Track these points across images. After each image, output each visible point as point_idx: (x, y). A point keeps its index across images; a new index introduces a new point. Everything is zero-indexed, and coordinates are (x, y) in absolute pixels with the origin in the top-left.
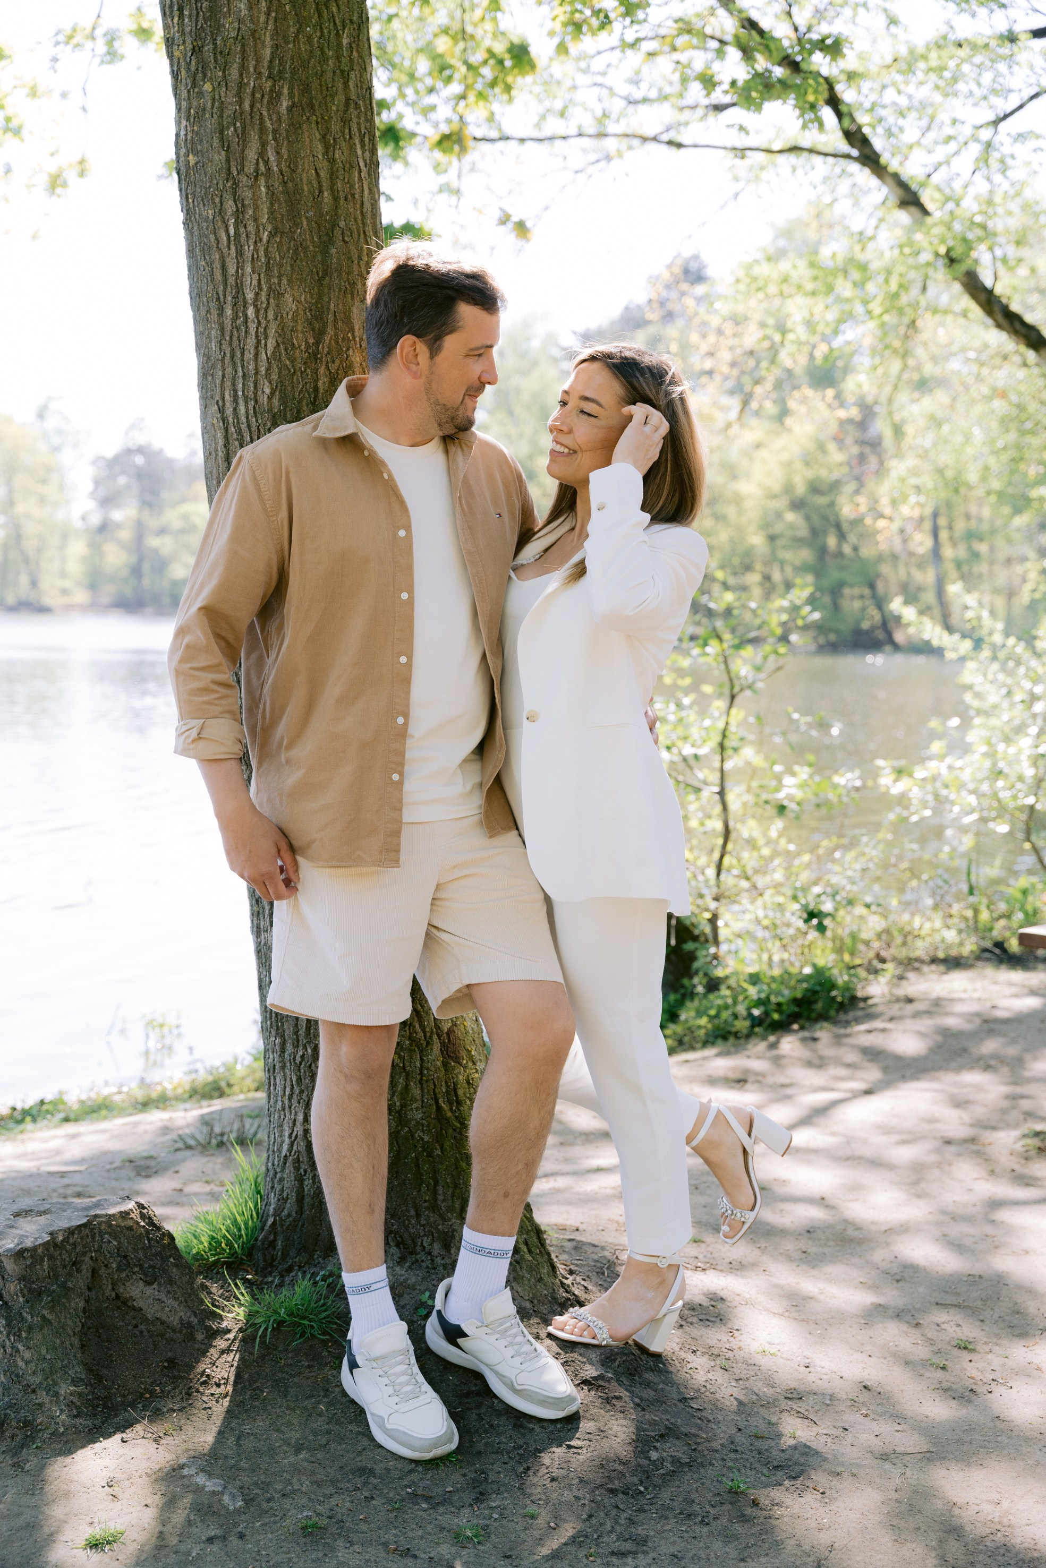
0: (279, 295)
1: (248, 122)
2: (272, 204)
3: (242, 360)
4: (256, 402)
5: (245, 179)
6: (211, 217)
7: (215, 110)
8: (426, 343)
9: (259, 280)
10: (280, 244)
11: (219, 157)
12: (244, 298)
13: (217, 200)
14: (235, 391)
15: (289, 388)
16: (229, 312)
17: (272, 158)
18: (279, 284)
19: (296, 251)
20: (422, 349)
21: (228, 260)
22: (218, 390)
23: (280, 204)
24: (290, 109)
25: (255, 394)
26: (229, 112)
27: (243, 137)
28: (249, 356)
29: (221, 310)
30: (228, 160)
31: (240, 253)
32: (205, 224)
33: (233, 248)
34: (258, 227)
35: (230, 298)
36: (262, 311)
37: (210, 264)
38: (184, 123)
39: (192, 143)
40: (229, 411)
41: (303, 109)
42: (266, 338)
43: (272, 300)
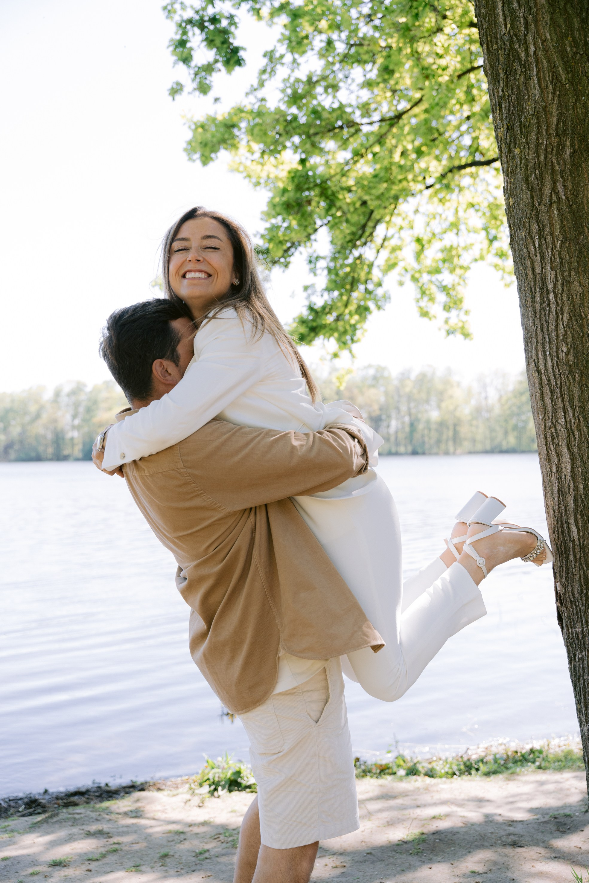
0: (570, 283)
1: (543, 169)
2: (562, 222)
3: (548, 330)
4: (558, 358)
5: (543, 208)
6: (524, 237)
7: (522, 165)
9: (556, 275)
10: (569, 248)
11: (526, 196)
12: (547, 288)
13: (527, 225)
14: (545, 352)
15: (580, 347)
16: (538, 299)
17: (561, 190)
18: (570, 276)
19: (580, 252)
21: (536, 264)
22: (534, 352)
23: (568, 221)
24: (572, 155)
25: (557, 353)
26: (531, 165)
27: (541, 180)
28: (552, 327)
29: (533, 297)
30: (532, 197)
31: (543, 258)
32: (521, 242)
33: (538, 255)
34: (553, 239)
35: (538, 289)
36: (559, 296)
37: (525, 268)
38: (506, 178)
39: (511, 190)
40: (542, 366)
41: (582, 154)
42: (563, 314)
43: (565, 287)
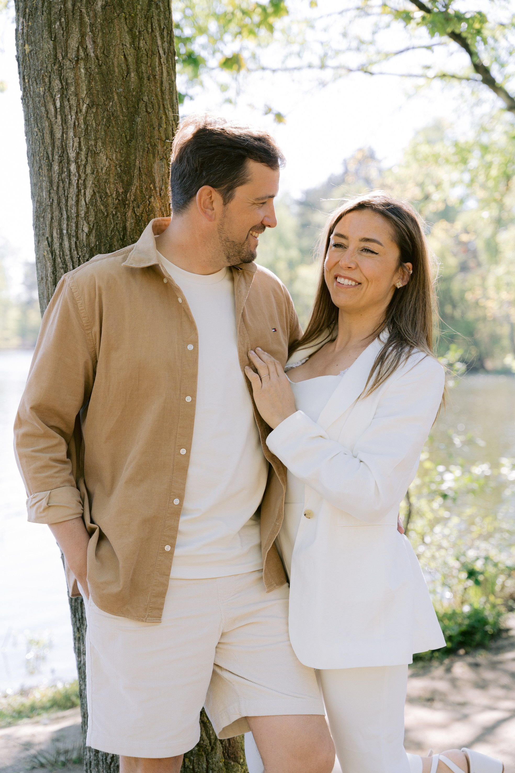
0: (95, 154)
1: (70, 18)
2: (89, 82)
3: (67, 206)
4: (77, 238)
5: (68, 63)
6: (42, 93)
7: (45, 9)
8: (220, 192)
9: (80, 143)
10: (96, 114)
11: (48, 46)
12: (68, 157)
13: (47, 80)
14: (61, 230)
15: (103, 228)
16: (56, 167)
17: (90, 46)
18: (96, 145)
19: (109, 120)
20: (217, 197)
21: (55, 127)
22: (48, 229)
23: (96, 82)
24: (104, 8)
25: (77, 232)
26: (56, 9)
27: (67, 30)
28: (72, 202)
29: (50, 166)
30: (55, 48)
31: (65, 121)
32: (37, 99)
33: (59, 117)
34: (78, 101)
35: (57, 157)
36: (82, 167)
37: (42, 130)
38: (21, 20)
39: (28, 35)
40: (56, 246)
41: (114, 8)
42: (85, 188)
43: (89, 158)
